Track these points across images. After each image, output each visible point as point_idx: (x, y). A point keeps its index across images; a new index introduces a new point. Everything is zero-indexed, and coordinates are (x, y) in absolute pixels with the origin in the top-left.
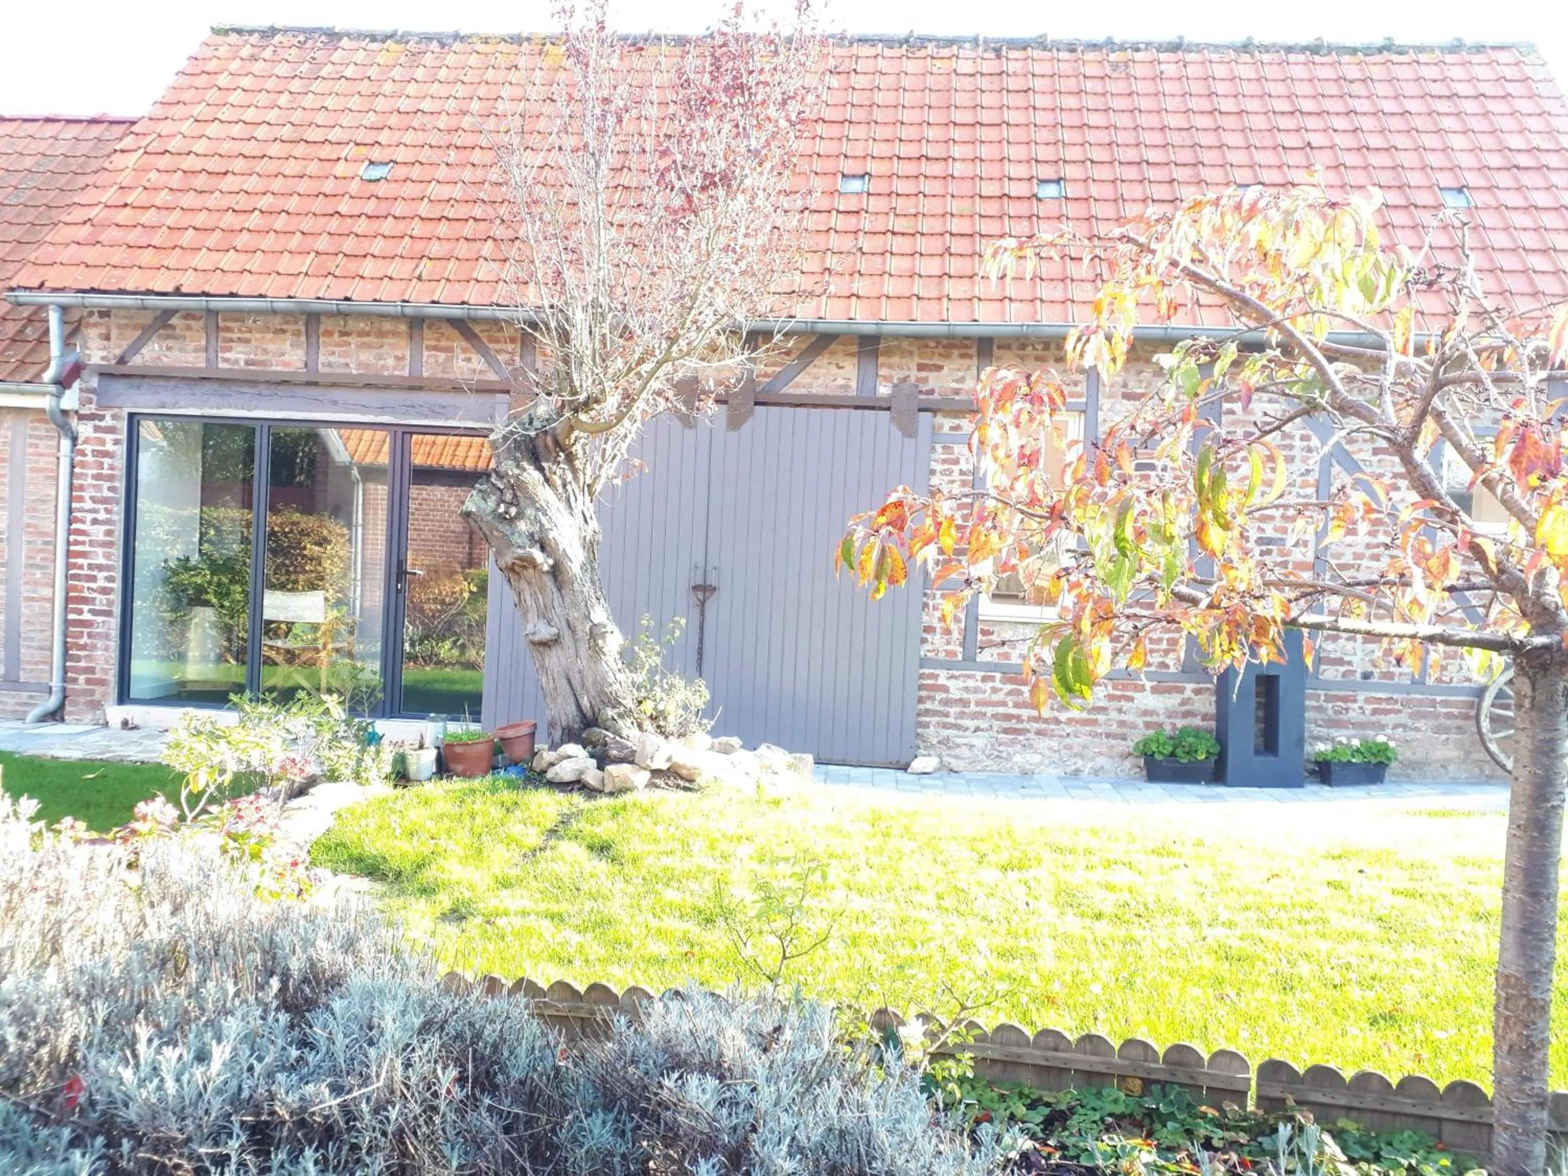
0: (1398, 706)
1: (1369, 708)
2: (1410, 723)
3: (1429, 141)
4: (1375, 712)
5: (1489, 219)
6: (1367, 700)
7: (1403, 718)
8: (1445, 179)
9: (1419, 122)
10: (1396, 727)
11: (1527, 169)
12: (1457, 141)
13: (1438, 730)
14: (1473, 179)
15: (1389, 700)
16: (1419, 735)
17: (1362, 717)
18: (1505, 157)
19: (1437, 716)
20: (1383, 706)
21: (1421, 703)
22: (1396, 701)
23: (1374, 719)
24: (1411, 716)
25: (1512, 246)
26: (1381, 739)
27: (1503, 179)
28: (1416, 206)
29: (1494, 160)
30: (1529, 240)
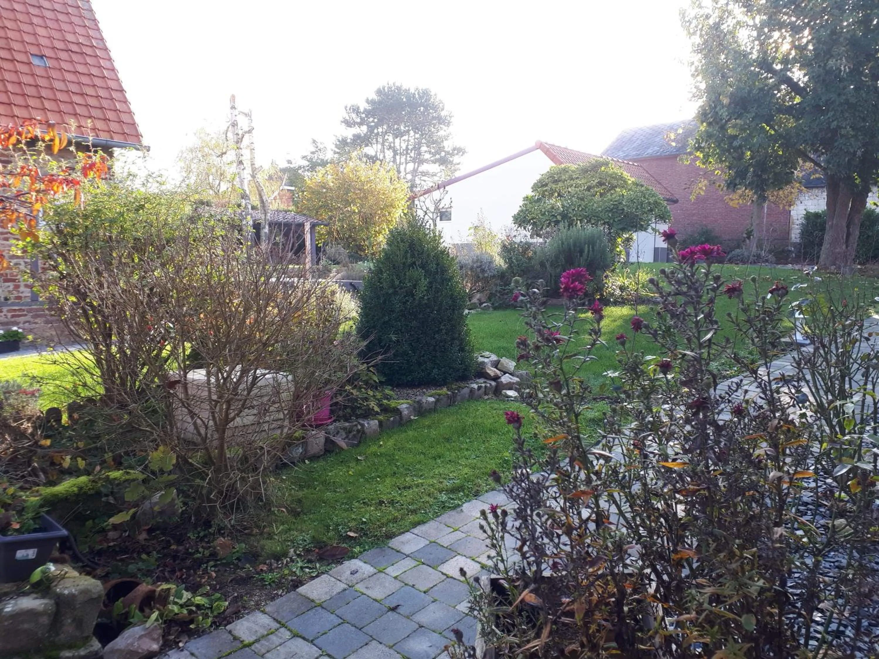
0: (25, 313)
1: (9, 315)
2: (32, 320)
3: (25, 28)
4: (13, 316)
5: (54, 74)
6: (9, 311)
7: (27, 318)
8: (34, 50)
9: (19, 16)
10: (25, 322)
11: (76, 53)
12: (41, 31)
13: (47, 322)
14: (48, 52)
15: (20, 310)
16: (37, 326)
17: (6, 320)
18: (66, 44)
19: (44, 316)
20: (17, 313)
21: (37, 310)
22: (24, 310)
23: (13, 320)
24: (32, 317)
25: (66, 89)
26: (15, 328)
27: (63, 55)
28: (18, 61)
29: (59, 45)
30: (74, 88)
